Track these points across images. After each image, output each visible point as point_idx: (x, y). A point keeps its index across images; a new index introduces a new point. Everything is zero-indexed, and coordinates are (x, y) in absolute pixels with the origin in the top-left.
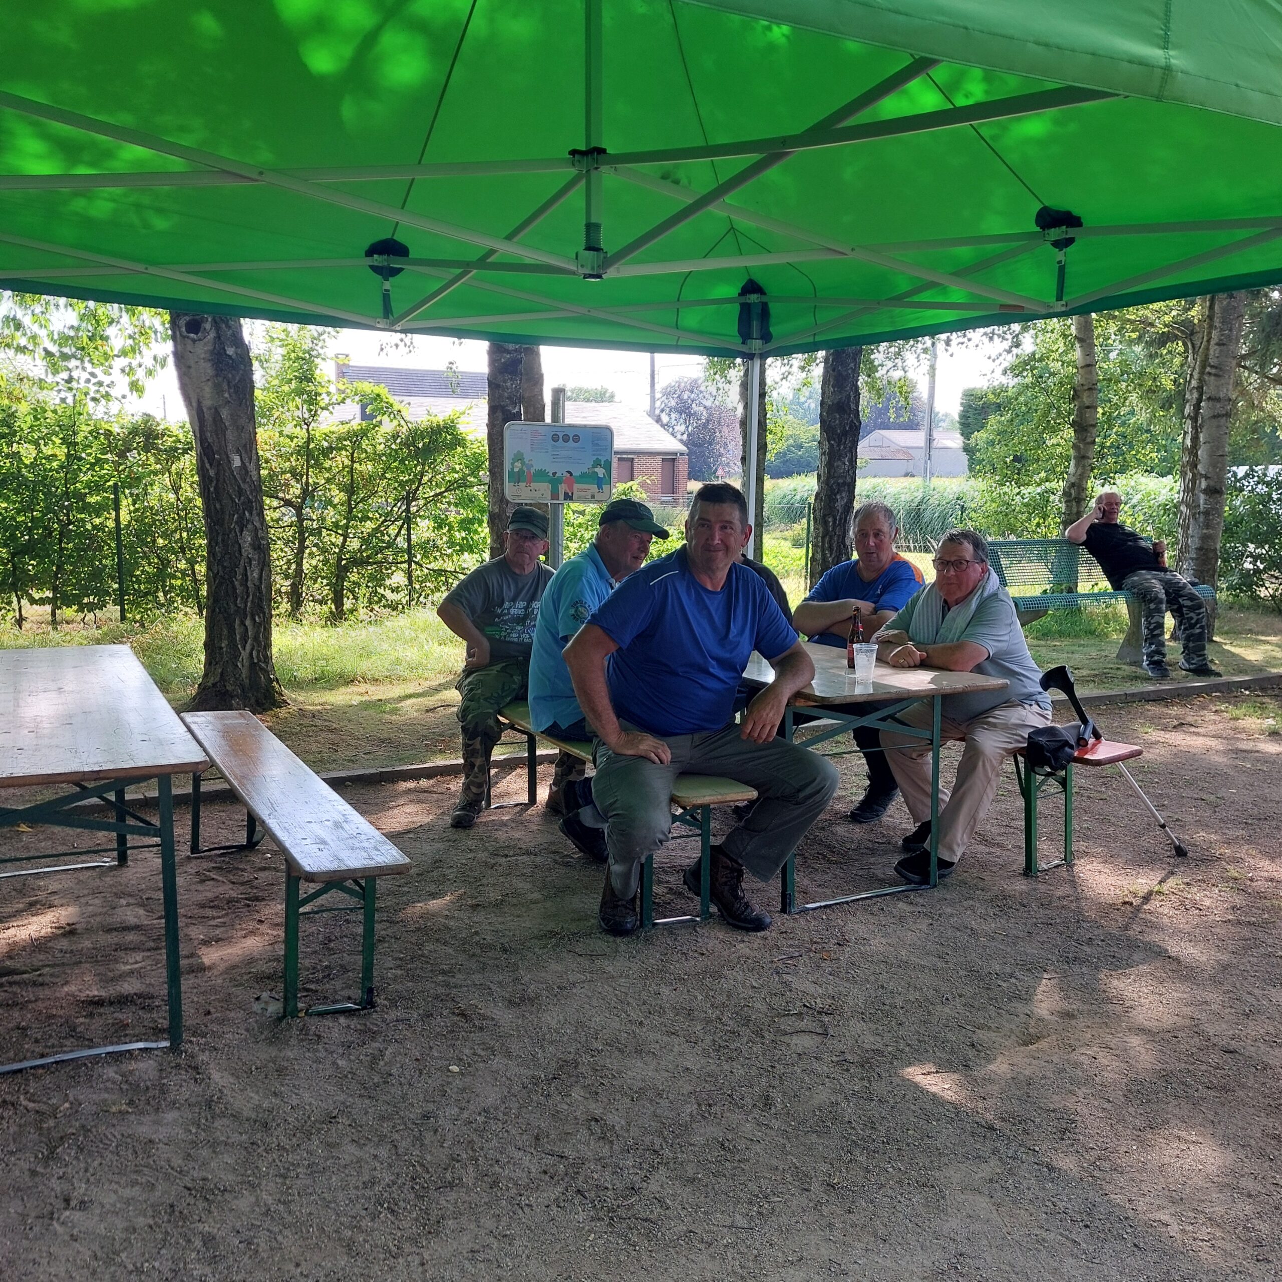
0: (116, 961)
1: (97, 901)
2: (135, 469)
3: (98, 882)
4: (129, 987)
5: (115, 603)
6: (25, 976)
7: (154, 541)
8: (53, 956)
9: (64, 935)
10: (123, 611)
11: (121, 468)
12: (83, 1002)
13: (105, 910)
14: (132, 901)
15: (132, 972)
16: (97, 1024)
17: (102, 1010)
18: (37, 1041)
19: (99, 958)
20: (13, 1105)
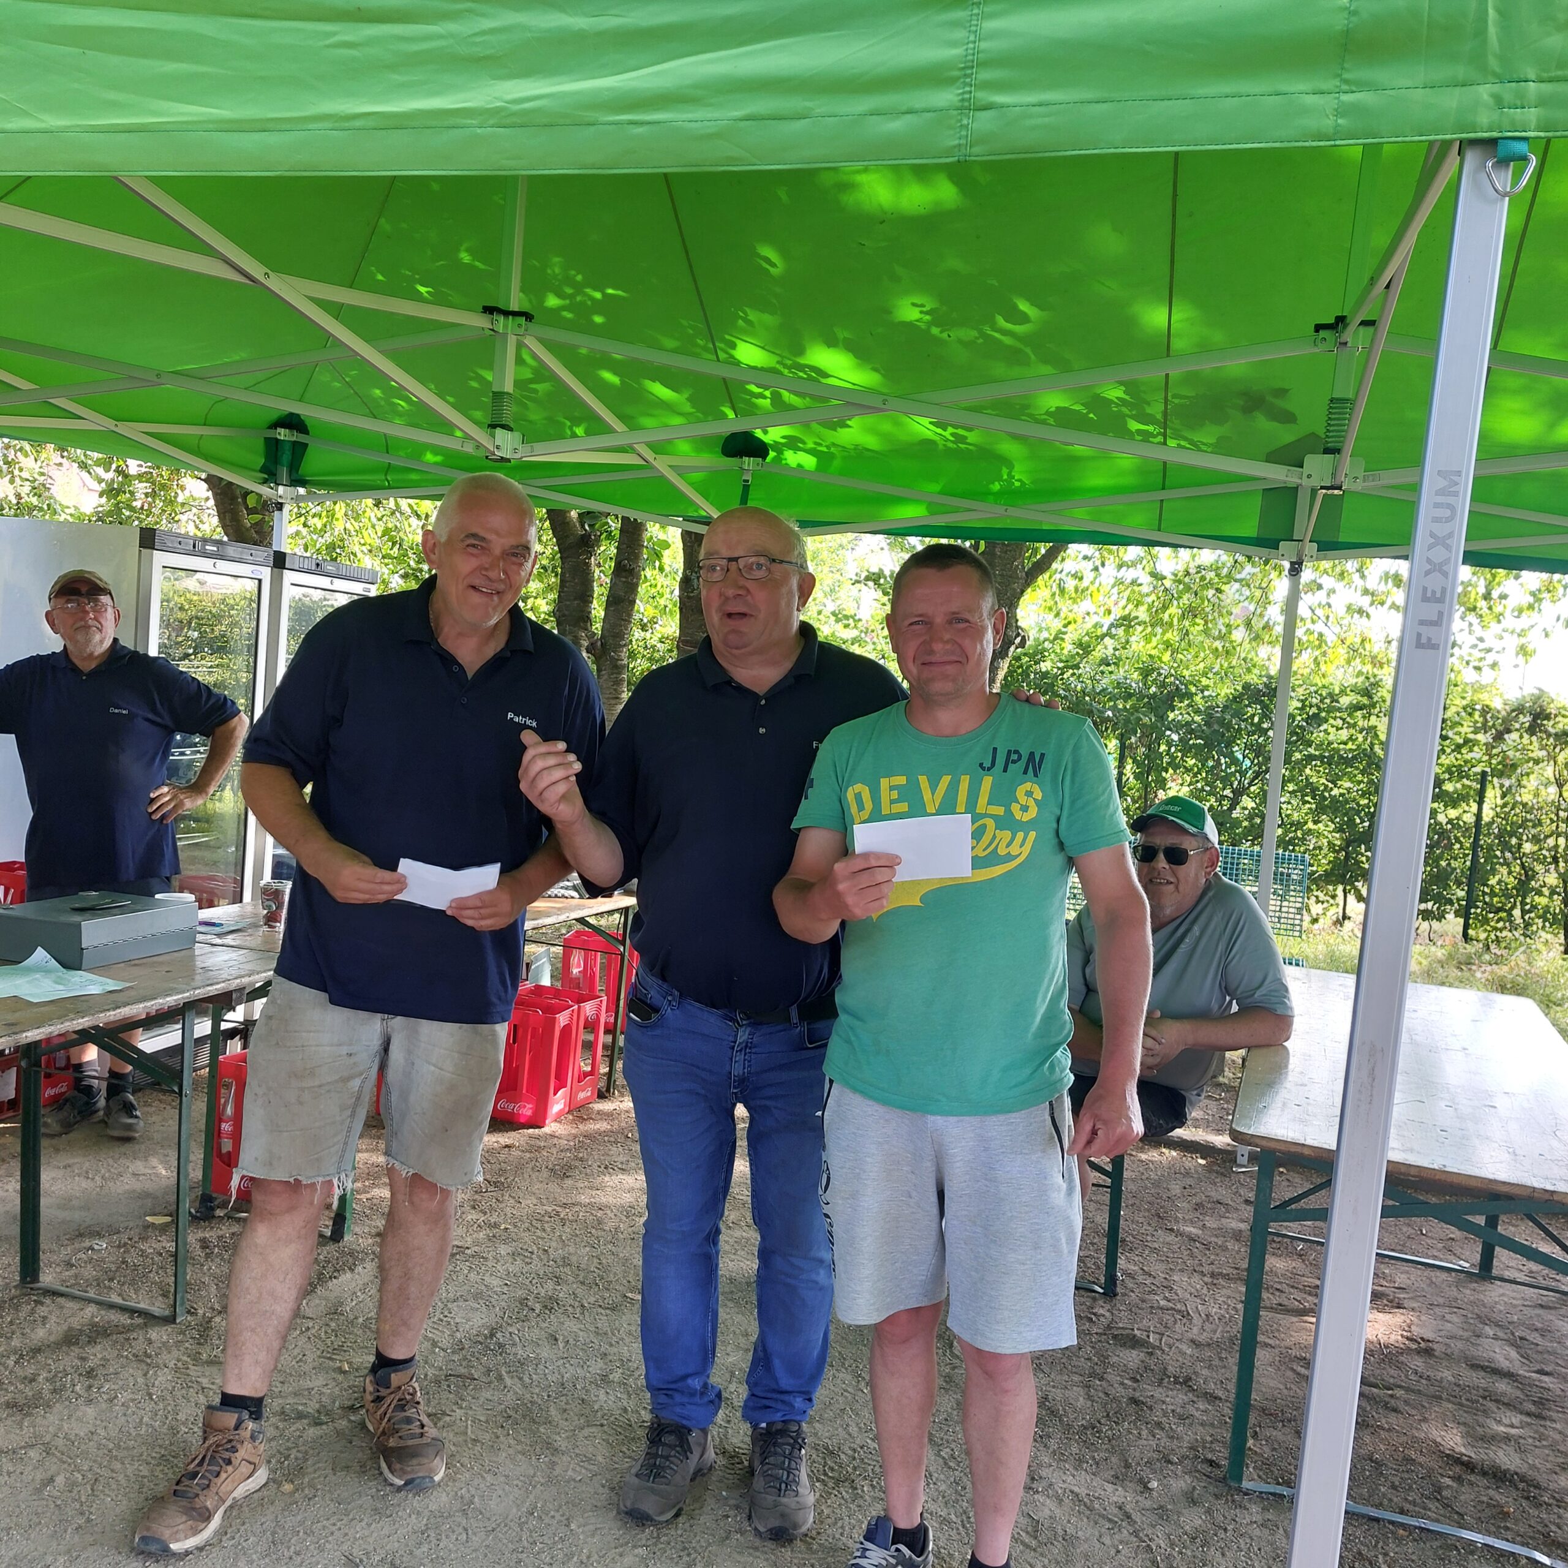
0: (1486, 1413)
1: (1455, 1319)
2: (1510, 754)
3: (1454, 1292)
4: (1506, 1459)
5: (1457, 914)
6: (1375, 1390)
8: (1407, 1376)
9: (1419, 1352)
10: (1466, 926)
11: (1495, 751)
12: (1448, 1456)
13: (1466, 1334)
14: (1501, 1334)
15: (1507, 1438)
16: (1466, 1497)
17: (1472, 1478)
18: (1394, 1487)
19: (1464, 1402)
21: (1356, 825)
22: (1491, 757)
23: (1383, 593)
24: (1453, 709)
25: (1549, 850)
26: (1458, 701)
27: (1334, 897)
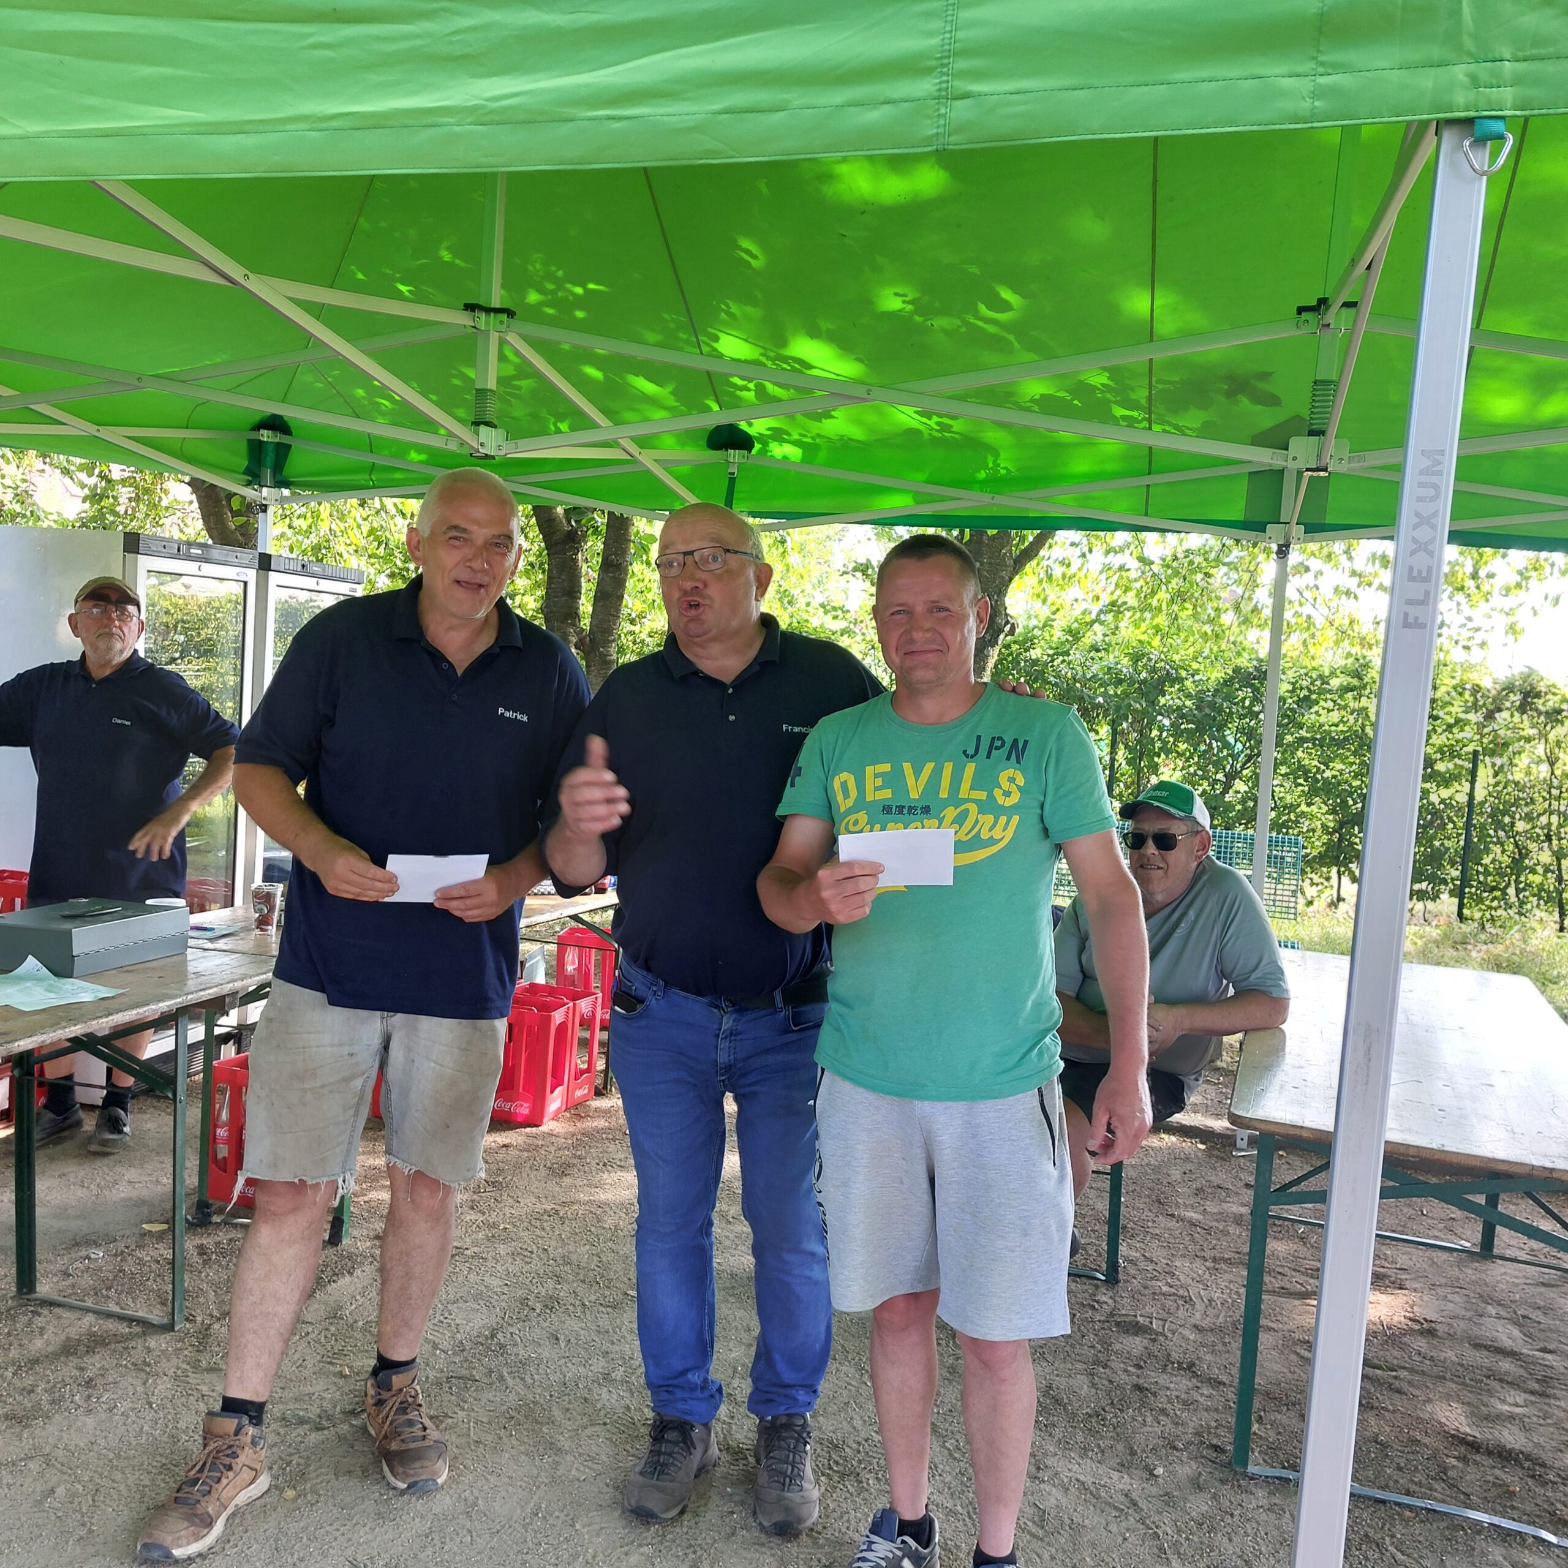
0: (1490, 1392)
1: (1457, 1298)
2: (1501, 733)
3: (1456, 1272)
4: (1511, 1438)
5: (1452, 893)
6: (1378, 1372)
7: (1513, 824)
8: (1410, 1357)
9: (1421, 1333)
10: (1461, 906)
11: (1486, 730)
12: (1453, 1436)
13: (1468, 1314)
14: (1503, 1313)
15: (1512, 1417)
16: (1472, 1475)
17: (1478, 1458)
18: (1400, 1469)
19: (1468, 1381)
20: (1378, 1545)
21: (1349, 807)
22: (1482, 736)
23: (1371, 574)
24: (1443, 689)
25: (1542, 828)
26: (1447, 681)
27: (1328, 879)
